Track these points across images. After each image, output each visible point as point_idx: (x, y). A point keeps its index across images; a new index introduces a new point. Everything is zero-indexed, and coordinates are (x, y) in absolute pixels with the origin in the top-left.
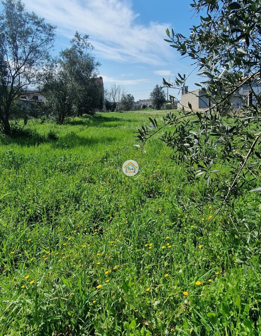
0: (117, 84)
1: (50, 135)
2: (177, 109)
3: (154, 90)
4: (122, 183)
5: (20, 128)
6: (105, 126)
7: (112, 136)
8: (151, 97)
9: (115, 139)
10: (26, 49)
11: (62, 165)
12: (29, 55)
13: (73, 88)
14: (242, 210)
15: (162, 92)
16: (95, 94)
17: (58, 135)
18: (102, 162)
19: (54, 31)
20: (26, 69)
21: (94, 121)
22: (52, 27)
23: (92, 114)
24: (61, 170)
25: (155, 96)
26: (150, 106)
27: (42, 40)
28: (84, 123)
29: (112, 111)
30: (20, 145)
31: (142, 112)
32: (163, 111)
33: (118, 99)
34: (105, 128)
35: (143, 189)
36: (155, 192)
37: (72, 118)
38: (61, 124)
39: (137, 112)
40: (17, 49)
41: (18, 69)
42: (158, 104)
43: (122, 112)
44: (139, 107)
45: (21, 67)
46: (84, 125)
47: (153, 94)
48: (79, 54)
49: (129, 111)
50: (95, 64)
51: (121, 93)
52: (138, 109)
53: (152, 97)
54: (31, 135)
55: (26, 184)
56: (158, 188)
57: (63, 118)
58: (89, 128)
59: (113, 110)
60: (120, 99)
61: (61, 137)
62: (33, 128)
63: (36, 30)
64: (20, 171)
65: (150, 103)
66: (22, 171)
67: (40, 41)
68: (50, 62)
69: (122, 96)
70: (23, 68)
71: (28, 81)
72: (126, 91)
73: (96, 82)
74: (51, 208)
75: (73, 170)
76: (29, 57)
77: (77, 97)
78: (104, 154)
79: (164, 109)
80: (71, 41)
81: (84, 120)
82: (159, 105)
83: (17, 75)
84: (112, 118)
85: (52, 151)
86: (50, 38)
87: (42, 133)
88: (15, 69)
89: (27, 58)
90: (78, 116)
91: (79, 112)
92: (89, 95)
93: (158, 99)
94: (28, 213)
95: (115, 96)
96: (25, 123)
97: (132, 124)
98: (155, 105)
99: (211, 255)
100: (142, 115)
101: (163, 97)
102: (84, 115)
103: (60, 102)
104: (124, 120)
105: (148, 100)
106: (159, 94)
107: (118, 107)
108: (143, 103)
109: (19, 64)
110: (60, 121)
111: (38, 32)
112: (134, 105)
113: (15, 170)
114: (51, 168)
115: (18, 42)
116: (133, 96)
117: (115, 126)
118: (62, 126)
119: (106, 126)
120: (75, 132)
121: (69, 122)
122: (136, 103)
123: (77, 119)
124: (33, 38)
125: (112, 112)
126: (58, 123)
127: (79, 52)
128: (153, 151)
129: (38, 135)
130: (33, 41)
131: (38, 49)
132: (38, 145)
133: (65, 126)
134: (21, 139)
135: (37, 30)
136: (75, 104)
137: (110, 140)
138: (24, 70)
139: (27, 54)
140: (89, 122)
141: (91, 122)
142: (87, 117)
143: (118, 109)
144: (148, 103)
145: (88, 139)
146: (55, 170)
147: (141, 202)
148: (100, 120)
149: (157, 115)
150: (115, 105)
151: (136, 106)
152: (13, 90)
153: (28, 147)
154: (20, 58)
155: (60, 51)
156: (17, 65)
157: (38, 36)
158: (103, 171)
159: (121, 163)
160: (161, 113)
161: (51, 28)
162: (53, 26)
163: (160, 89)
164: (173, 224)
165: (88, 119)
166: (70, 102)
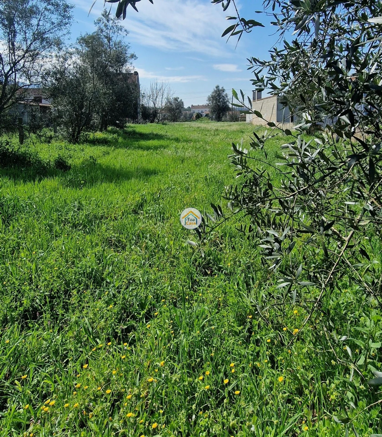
0: (159, 81)
1: (59, 162)
2: (245, 120)
3: (213, 93)
4: (166, 252)
5: (13, 151)
6: (140, 147)
7: (151, 167)
8: (208, 102)
9: (154, 172)
10: (27, 34)
11: (75, 217)
12: (31, 44)
13: (96, 90)
14: (341, 302)
15: (224, 95)
16: (127, 98)
17: (70, 162)
18: (135, 212)
19: (71, 12)
20: (26, 63)
21: (125, 138)
22: (68, 7)
23: (122, 127)
24: (74, 224)
25: (214, 102)
26: (207, 115)
27: (53, 23)
28: (110, 142)
29: (151, 122)
30: (12, 181)
31: (195, 124)
32: (226, 124)
33: (161, 103)
34: (140, 152)
35: (196, 260)
36: (214, 265)
37: (91, 134)
38: (74, 144)
39: (188, 124)
40: (15, 36)
41: (15, 64)
42: (217, 113)
43: (166, 124)
44: (191, 116)
45: (19, 62)
46: (109, 146)
47: (211, 99)
48: (106, 40)
49: (176, 123)
50: (129, 55)
51: (165, 96)
52: (189, 118)
53: (211, 102)
54: (30, 161)
55: (20, 249)
56: (218, 259)
57: (79, 133)
58: (117, 151)
59: (152, 120)
60: (164, 104)
61: (75, 165)
62: (32, 149)
63: (43, 10)
64: (11, 228)
65: (207, 111)
66: (14, 227)
67: (49, 25)
68: (62, 51)
69: (166, 100)
70: (22, 62)
71: (28, 80)
72: (172, 92)
73: (129, 81)
74: (57, 293)
75: (92, 225)
76: (32, 48)
77: (100, 103)
78: (138, 199)
79: (226, 121)
80: (96, 21)
81: (110, 137)
82: (219, 114)
83: (13, 72)
84: (150, 134)
85: (61, 191)
86: (64, 21)
87: (46, 159)
88: (10, 63)
89: (29, 48)
90: (101, 130)
91: (102, 125)
92: (118, 100)
93: (219, 106)
94: (21, 305)
95: (156, 99)
96: (21, 142)
97: (180, 145)
98: (215, 115)
99: (297, 384)
100: (195, 130)
101: (225, 103)
102: (110, 128)
103: (74, 110)
104: (169, 139)
105: (203, 107)
106: (220, 99)
107: (160, 116)
108: (197, 111)
109: (16, 57)
110: (74, 139)
111: (47, 13)
112: (184, 112)
113: (4, 226)
114: (59, 221)
115: (16, 25)
116: (181, 100)
117: (156, 148)
118: (76, 147)
119: (142, 148)
120: (95, 157)
121: (87, 139)
122: (186, 110)
123: (99, 135)
124: (40, 20)
125: (151, 124)
126: (70, 142)
127: (106, 37)
128: (210, 194)
129: (40, 162)
130: (38, 25)
131: (46, 36)
132: (40, 180)
133: (81, 146)
134: (14, 168)
135: (46, 9)
136: (98, 113)
137: (148, 174)
138: (24, 65)
139: (29, 42)
140: (117, 141)
141: (120, 140)
142: (114, 133)
143: (161, 118)
144: (203, 110)
145: (115, 169)
146: (64, 225)
147: (192, 284)
148: (134, 138)
149: (217, 130)
150: (156, 112)
151: (186, 114)
152: (6, 94)
153: (25, 182)
154: (19, 48)
155: (79, 36)
156: (13, 58)
157: (46, 17)
158: (136, 229)
159: (164, 213)
160: (223, 126)
161: (66, 7)
162: (69, 5)
163: (221, 92)
164: (240, 328)
165: (115, 136)
166: (89, 111)
